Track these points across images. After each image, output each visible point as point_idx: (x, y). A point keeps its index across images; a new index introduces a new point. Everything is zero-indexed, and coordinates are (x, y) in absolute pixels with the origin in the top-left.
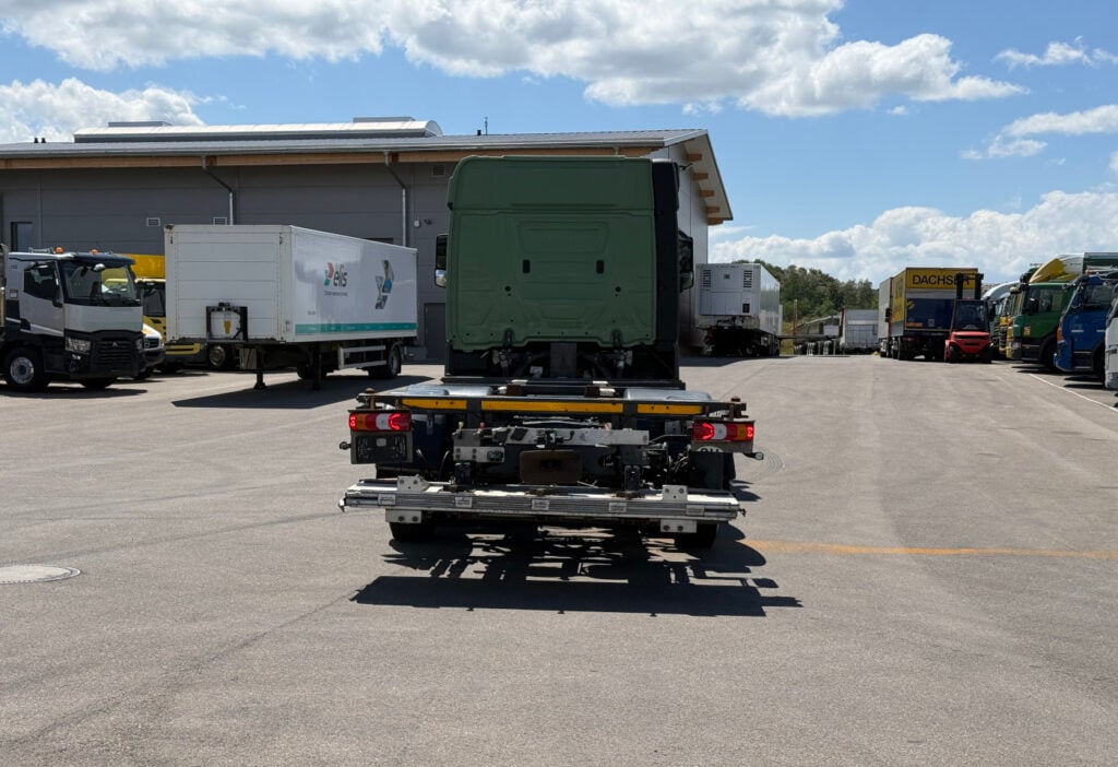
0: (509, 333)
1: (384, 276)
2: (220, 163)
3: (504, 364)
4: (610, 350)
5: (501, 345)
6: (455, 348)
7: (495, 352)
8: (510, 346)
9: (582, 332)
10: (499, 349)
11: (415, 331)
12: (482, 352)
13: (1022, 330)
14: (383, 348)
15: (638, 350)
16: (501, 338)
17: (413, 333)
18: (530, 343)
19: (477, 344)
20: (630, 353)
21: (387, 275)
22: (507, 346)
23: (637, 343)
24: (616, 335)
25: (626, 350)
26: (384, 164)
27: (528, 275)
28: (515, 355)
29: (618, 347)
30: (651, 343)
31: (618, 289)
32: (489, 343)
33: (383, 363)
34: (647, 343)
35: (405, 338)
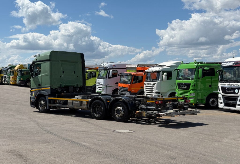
0: (61, 85)
3: (60, 91)
4: (76, 88)
5: (59, 87)
6: (52, 88)
7: (58, 89)
12: (56, 89)
13: (21, 79)
18: (64, 87)
19: (56, 87)
20: (79, 88)
22: (60, 87)
23: (80, 86)
24: (77, 85)
25: (78, 87)
27: (63, 74)
28: (62, 89)
29: (77, 87)
31: (77, 77)
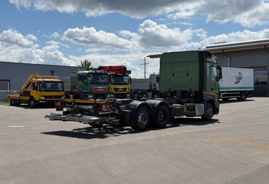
0: (170, 89)
1: (239, 76)
2: (225, 51)
3: (169, 95)
4: (189, 92)
7: (168, 93)
8: (170, 92)
9: (183, 89)
10: (168, 92)
11: (253, 89)
12: (165, 93)
14: (239, 93)
15: (196, 92)
16: (168, 90)
17: (252, 89)
18: (174, 91)
19: (164, 91)
20: (194, 93)
21: (240, 76)
23: (195, 91)
24: (190, 89)
26: (262, 48)
27: (174, 76)
28: (171, 94)
29: (191, 92)
30: (198, 91)
31: (191, 79)
32: (166, 91)
33: (240, 96)
34: (197, 91)
35: (250, 91)
